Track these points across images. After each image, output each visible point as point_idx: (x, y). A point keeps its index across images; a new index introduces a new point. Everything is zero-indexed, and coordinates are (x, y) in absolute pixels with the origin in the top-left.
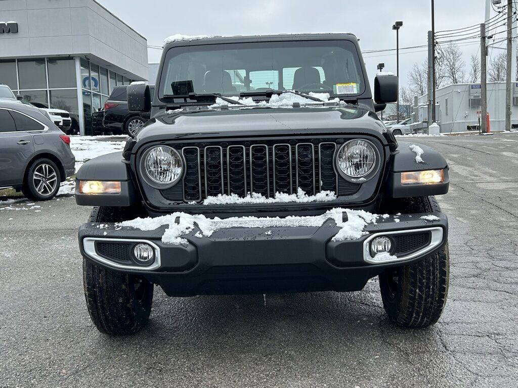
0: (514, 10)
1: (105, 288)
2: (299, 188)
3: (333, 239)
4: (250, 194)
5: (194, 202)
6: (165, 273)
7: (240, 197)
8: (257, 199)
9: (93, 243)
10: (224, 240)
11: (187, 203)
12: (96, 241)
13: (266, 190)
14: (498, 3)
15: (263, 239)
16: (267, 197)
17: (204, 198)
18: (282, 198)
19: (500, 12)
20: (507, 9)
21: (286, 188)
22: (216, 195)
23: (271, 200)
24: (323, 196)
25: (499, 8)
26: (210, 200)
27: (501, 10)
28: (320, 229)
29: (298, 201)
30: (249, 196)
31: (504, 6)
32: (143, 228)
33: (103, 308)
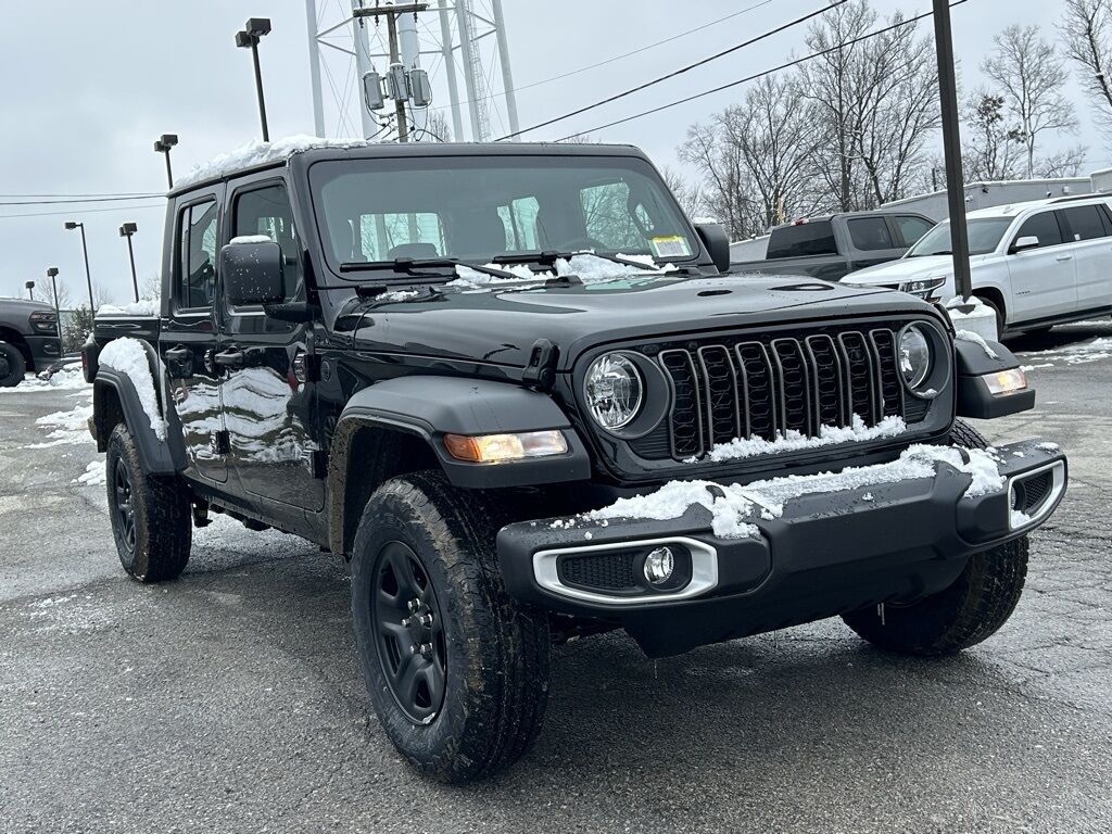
0: (409, 123)
1: (520, 664)
2: (855, 414)
3: (967, 494)
4: (782, 433)
5: (693, 459)
6: (716, 598)
7: (765, 439)
8: (793, 441)
9: (553, 562)
10: (806, 519)
11: (681, 461)
12: (560, 555)
13: (806, 423)
14: (378, 108)
15: (866, 509)
16: (809, 438)
17: (708, 448)
18: (831, 435)
19: (384, 125)
20: (396, 120)
21: (833, 416)
22: (729, 440)
23: (815, 442)
24: (892, 425)
25: (381, 117)
26: (720, 452)
27: (386, 121)
28: (937, 481)
29: (857, 438)
30: (780, 437)
31: (391, 115)
32: (658, 515)
33: (511, 712)
